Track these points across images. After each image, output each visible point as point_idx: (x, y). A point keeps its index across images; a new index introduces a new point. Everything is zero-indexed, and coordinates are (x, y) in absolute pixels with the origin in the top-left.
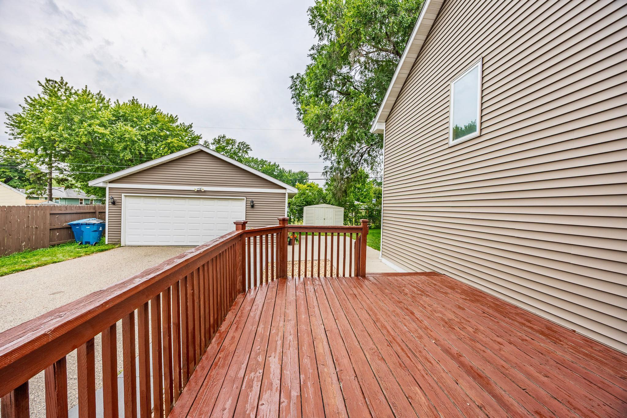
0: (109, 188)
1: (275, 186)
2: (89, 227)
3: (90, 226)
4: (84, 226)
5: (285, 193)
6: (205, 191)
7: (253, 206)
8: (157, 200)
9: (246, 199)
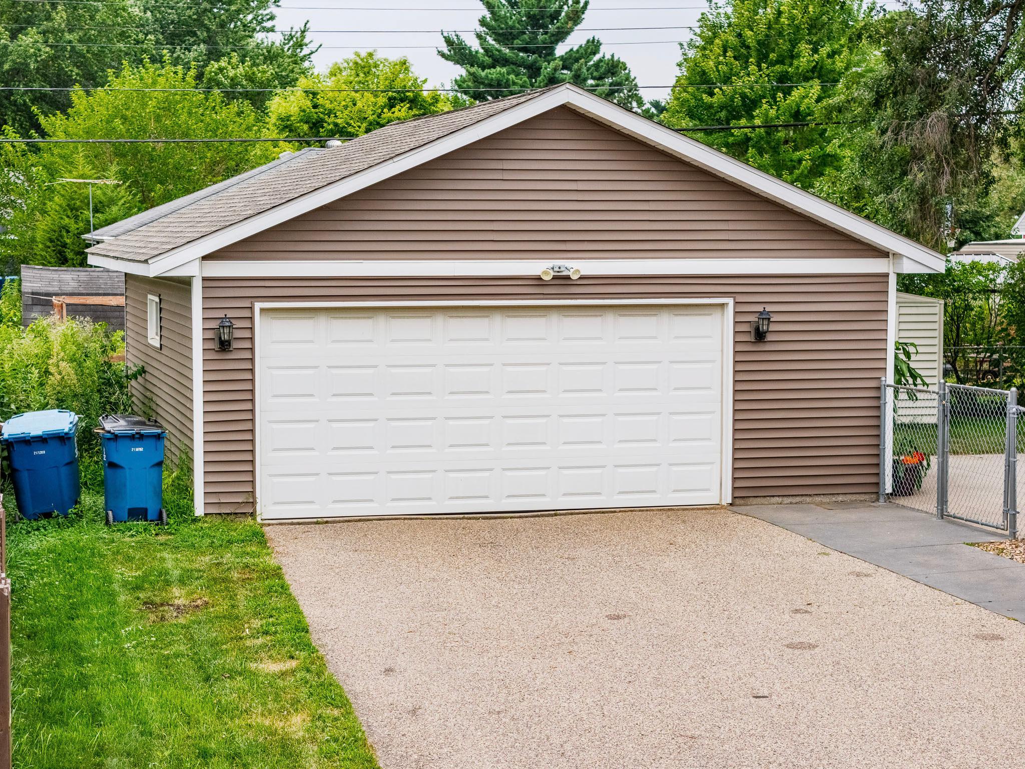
0: (204, 279)
1: (844, 246)
2: (141, 449)
3: (147, 442)
4: (121, 443)
5: (886, 275)
6: (582, 278)
7: (760, 336)
8: (381, 323)
9: (736, 303)
